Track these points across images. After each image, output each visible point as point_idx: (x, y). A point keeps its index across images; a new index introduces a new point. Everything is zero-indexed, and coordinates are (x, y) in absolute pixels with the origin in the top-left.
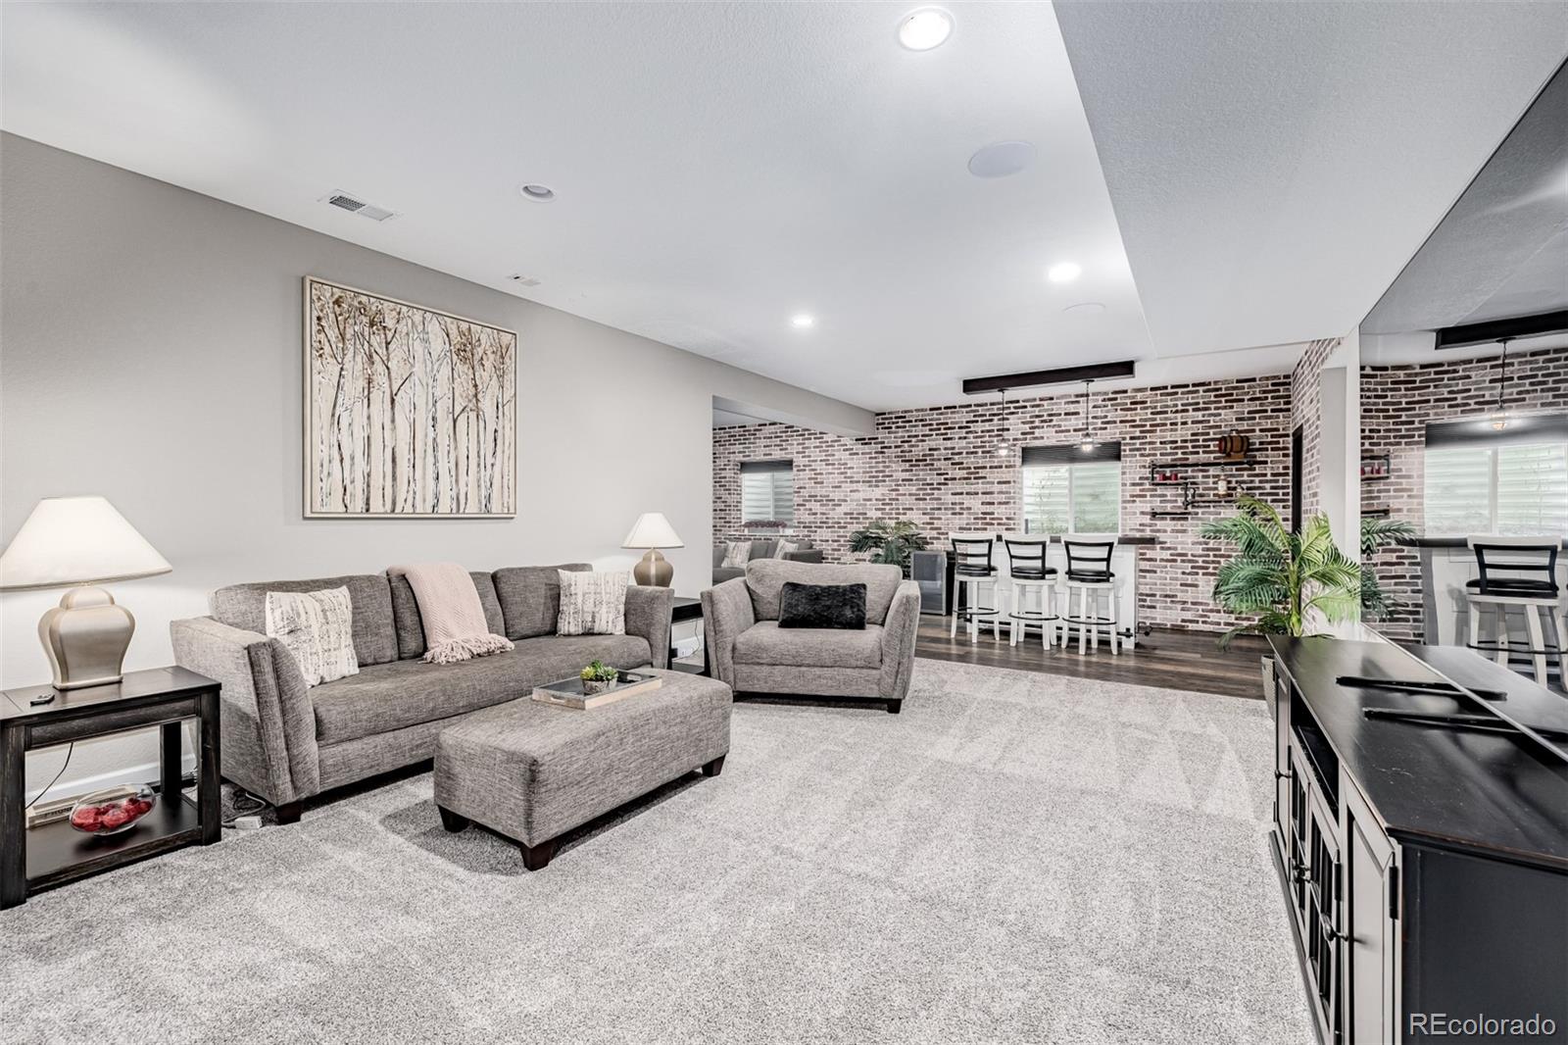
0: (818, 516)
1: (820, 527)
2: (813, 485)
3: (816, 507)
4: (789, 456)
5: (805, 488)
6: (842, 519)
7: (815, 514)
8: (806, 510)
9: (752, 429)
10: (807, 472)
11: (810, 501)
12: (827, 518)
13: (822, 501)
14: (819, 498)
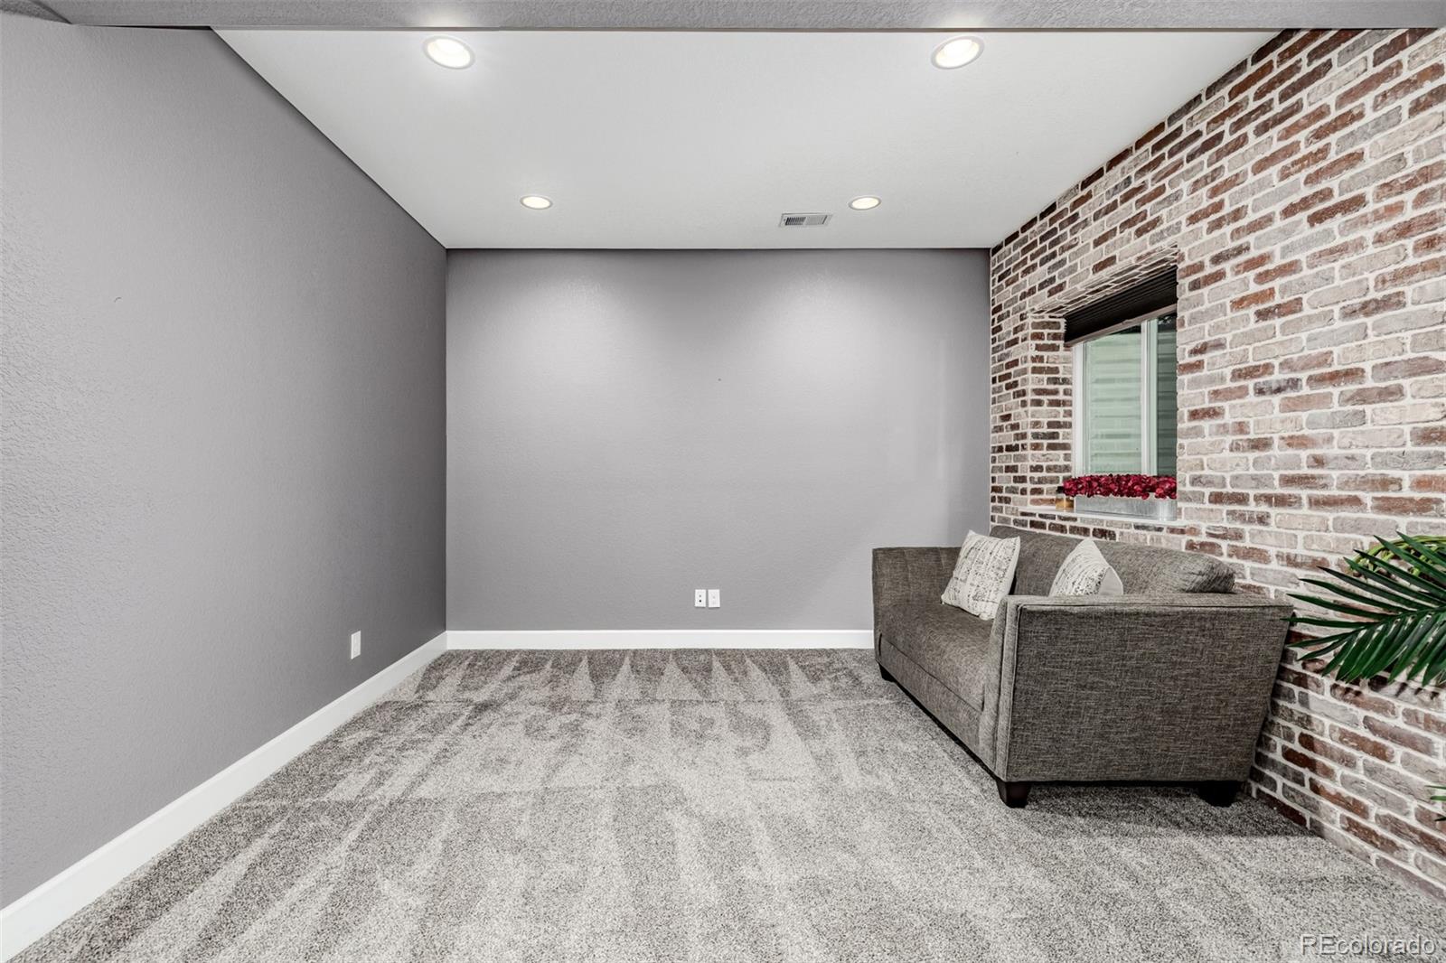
0: (1276, 451)
1: (1282, 501)
2: (1253, 324)
3: (1267, 416)
4: (1164, 244)
5: (1219, 345)
6: (1403, 460)
7: (1260, 444)
8: (1224, 429)
9: (1068, 205)
10: (1230, 277)
11: (1243, 392)
12: (1319, 462)
13: (1294, 384)
14: (1278, 376)
